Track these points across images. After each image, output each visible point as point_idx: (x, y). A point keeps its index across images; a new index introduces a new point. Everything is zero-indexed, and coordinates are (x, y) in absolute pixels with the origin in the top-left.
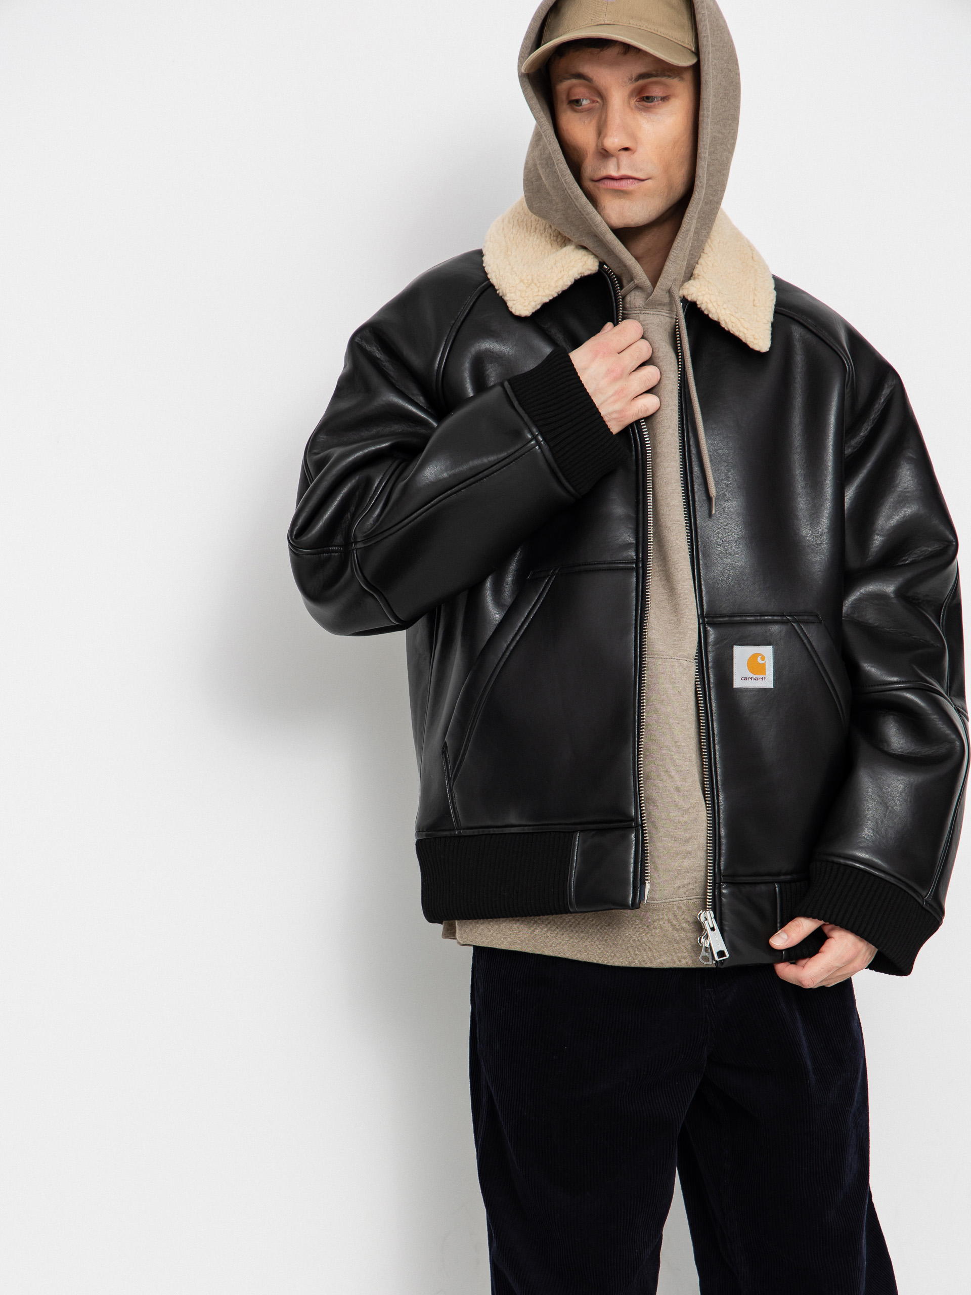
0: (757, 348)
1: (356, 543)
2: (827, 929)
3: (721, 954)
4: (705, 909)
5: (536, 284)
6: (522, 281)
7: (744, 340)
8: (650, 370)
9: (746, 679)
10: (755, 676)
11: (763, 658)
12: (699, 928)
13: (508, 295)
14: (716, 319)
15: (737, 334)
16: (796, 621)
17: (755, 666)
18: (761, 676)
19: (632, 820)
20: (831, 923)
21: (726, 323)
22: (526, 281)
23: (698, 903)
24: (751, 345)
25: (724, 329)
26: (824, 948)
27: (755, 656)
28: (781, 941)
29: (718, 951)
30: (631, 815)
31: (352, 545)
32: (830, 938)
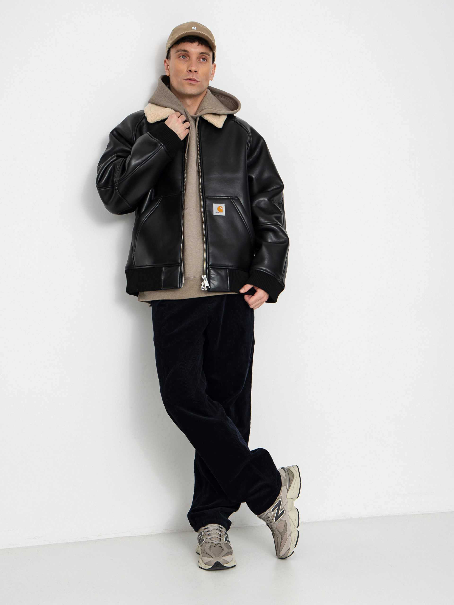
0: (218, 127)
1: (116, 183)
2: (256, 288)
3: (207, 287)
4: (204, 274)
5: (156, 116)
6: (153, 114)
7: (214, 125)
8: (187, 123)
9: (217, 213)
10: (220, 212)
11: (222, 207)
12: (202, 280)
13: (148, 116)
14: (206, 119)
15: (212, 123)
16: (232, 199)
17: (219, 209)
18: (221, 212)
19: (179, 263)
20: (257, 287)
21: (209, 120)
22: (154, 114)
23: (202, 272)
24: (216, 126)
25: (209, 122)
26: (255, 294)
27: (220, 207)
28: (242, 291)
29: (206, 286)
30: (179, 262)
31: (115, 184)
32: (257, 291)
